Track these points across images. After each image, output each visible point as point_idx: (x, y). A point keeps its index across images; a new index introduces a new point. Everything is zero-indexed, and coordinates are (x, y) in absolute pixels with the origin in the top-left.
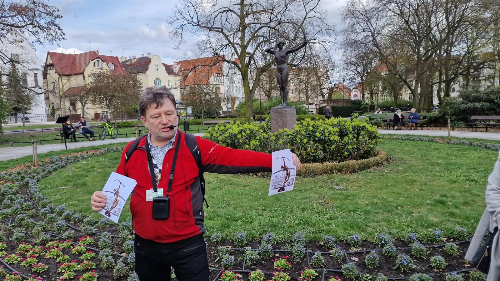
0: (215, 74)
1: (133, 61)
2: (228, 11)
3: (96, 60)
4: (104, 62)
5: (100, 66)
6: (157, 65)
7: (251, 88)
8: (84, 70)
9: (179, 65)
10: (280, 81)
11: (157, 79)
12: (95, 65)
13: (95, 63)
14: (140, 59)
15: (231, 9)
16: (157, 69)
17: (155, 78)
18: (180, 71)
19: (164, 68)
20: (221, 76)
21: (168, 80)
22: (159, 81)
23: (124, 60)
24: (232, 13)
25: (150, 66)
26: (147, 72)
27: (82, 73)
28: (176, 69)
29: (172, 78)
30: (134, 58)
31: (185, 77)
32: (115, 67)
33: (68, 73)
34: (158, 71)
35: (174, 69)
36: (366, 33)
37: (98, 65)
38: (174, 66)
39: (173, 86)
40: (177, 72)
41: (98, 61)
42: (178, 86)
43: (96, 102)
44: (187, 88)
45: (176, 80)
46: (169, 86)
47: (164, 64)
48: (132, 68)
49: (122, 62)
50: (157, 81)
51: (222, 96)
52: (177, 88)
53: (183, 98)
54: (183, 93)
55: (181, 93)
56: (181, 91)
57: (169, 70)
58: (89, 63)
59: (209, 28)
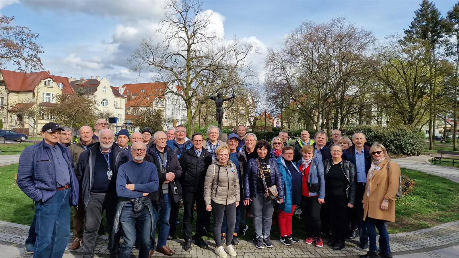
0: (158, 98)
1: (83, 82)
2: (177, 54)
3: (47, 80)
4: (55, 81)
5: (51, 85)
6: (105, 88)
7: (193, 114)
8: (34, 88)
9: (125, 88)
10: (218, 117)
11: (104, 100)
12: (45, 84)
13: (45, 82)
14: (89, 80)
15: (179, 53)
16: (105, 91)
17: (103, 99)
18: (125, 93)
19: (111, 90)
20: (163, 100)
21: (115, 101)
22: (106, 101)
23: (73, 80)
24: (181, 56)
25: (98, 88)
26: (96, 93)
27: (33, 91)
28: (122, 91)
29: (118, 99)
30: (83, 80)
31: (129, 99)
32: (65, 87)
33: (18, 90)
34: (106, 93)
35: (120, 92)
36: (282, 78)
37: (49, 84)
38: (120, 89)
39: (119, 107)
40: (122, 94)
41: (49, 81)
42: (123, 107)
43: (43, 118)
44: (132, 109)
45: (122, 102)
46: (114, 106)
47: (111, 87)
48: (82, 88)
49: (71, 82)
50: (104, 101)
51: (163, 118)
52: (122, 109)
53: (127, 117)
54: (127, 113)
55: (125, 113)
56: (125, 111)
57: (115, 92)
58: (40, 82)
59: (162, 67)
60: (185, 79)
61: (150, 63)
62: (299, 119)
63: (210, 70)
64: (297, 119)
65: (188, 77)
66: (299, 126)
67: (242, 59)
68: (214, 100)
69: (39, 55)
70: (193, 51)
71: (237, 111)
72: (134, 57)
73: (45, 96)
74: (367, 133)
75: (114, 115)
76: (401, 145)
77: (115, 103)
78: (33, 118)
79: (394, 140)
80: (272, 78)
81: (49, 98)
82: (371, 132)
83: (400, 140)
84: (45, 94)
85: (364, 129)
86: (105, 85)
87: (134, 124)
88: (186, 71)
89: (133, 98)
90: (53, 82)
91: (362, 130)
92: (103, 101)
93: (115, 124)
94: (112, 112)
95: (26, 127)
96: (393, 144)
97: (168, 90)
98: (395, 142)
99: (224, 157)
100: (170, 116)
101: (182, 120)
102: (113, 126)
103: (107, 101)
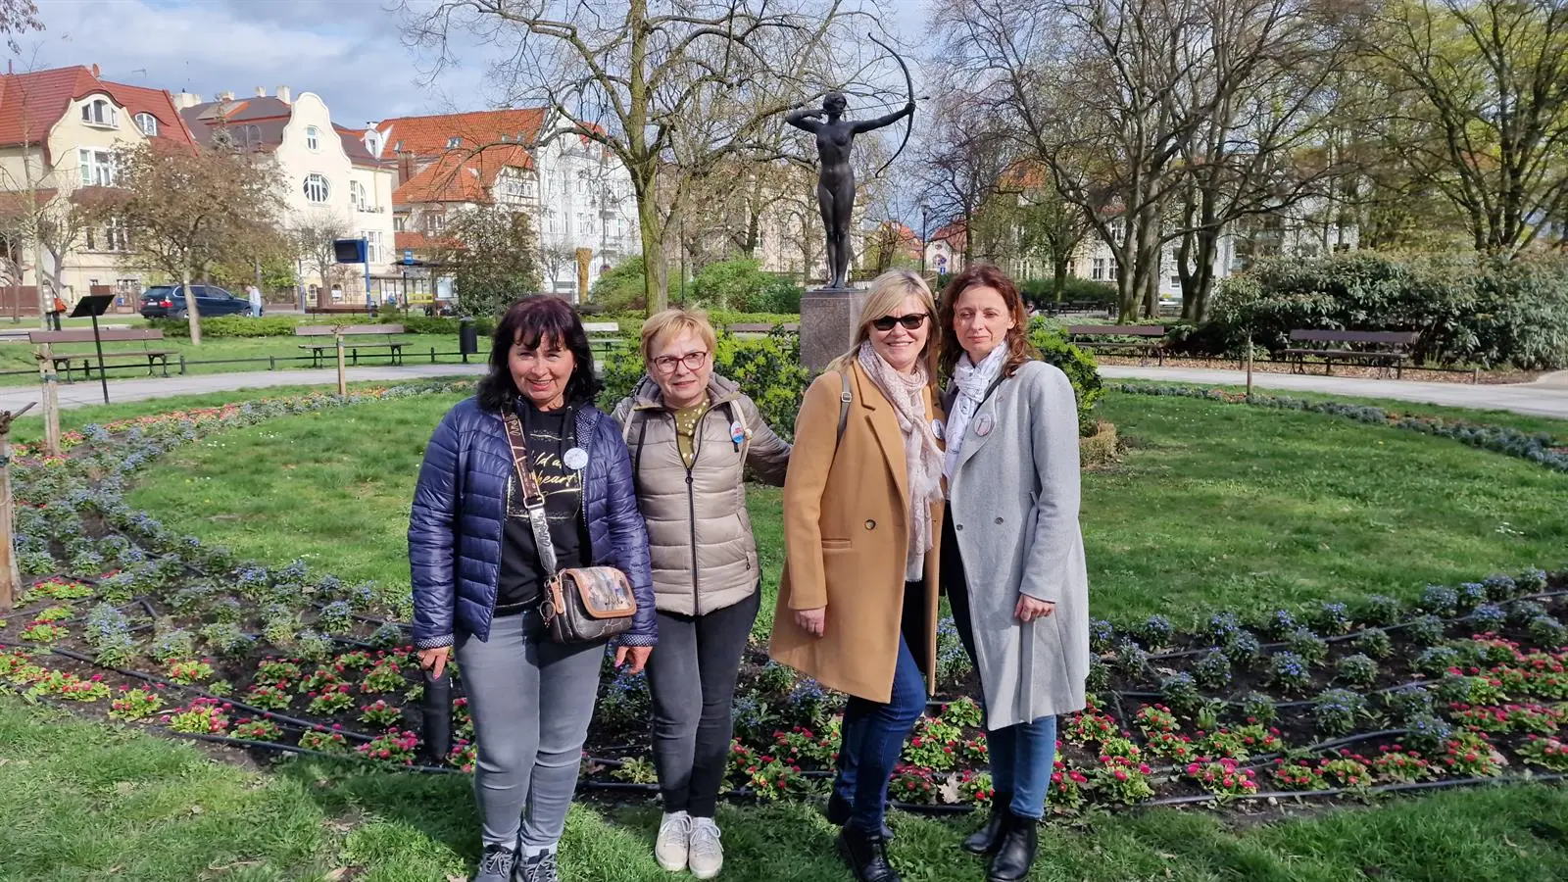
0: (509, 170)
1: (228, 109)
3: (91, 100)
4: (121, 106)
5: (107, 119)
6: (311, 130)
8: (46, 134)
9: (387, 133)
10: (830, 211)
11: (314, 176)
12: (86, 116)
13: (86, 109)
14: (251, 103)
16: (313, 144)
17: (307, 174)
18: (389, 151)
19: (337, 140)
20: (531, 178)
21: (353, 182)
22: (320, 183)
23: (191, 104)
25: (288, 131)
26: (280, 151)
27: (41, 145)
28: (378, 143)
29: (364, 176)
30: (227, 100)
31: (405, 173)
32: (162, 126)
34: (317, 150)
35: (369, 147)
37: (99, 118)
38: (368, 136)
39: (370, 202)
40: (378, 155)
41: (98, 103)
42: (387, 202)
44: (417, 212)
45: (380, 186)
46: (354, 201)
47: (337, 128)
48: (226, 133)
49: (185, 110)
50: (315, 183)
51: (534, 244)
52: (382, 210)
53: (403, 242)
54: (402, 225)
55: (396, 227)
56: (395, 220)
57: (354, 147)
58: (66, 108)
59: (532, 24)
60: (628, 77)
61: (485, 7)
62: (1025, 245)
66: (1022, 269)
73: (92, 163)
75: (354, 233)
77: (353, 189)
78: (49, 246)
81: (106, 170)
84: (91, 157)
87: (428, 266)
88: (629, 38)
89: (419, 171)
90: (116, 109)
92: (310, 183)
93: (359, 267)
94: (346, 222)
95: (30, 280)
100: (560, 240)
102: (355, 274)
103: (324, 181)
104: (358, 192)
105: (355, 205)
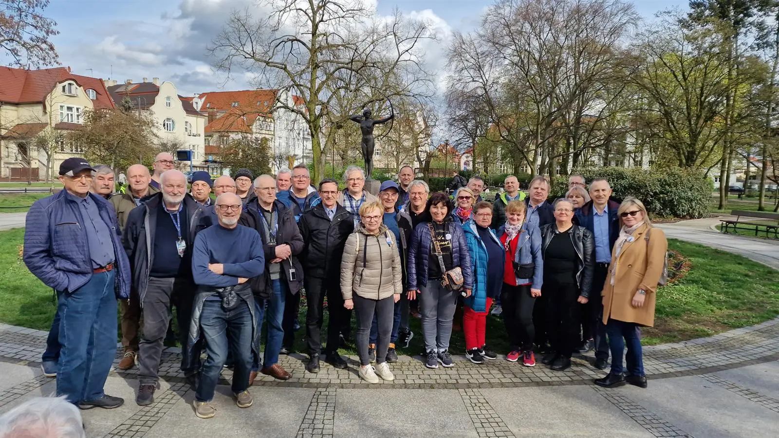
0: (261, 118)
1: (130, 88)
2: (294, 40)
3: (66, 83)
4: (80, 86)
5: (73, 92)
6: (168, 98)
7: (322, 147)
8: (45, 98)
9: (203, 99)
10: (365, 152)
11: (168, 119)
12: (64, 90)
13: (64, 87)
14: (141, 85)
15: (298, 38)
16: (169, 104)
17: (165, 118)
18: (204, 108)
19: (180, 103)
20: (271, 122)
21: (187, 122)
22: (171, 123)
23: (112, 84)
24: (300, 43)
25: (157, 99)
26: (153, 108)
27: (43, 103)
28: (198, 104)
29: (192, 119)
30: (130, 84)
31: (211, 118)
32: (99, 96)
33: (16, 101)
34: (171, 107)
35: (195, 106)
36: (477, 84)
37: (70, 91)
38: (194, 100)
39: (194, 132)
40: (198, 110)
41: (70, 84)
42: (202, 132)
43: (62, 150)
44: (216, 136)
45: (199, 124)
46: (186, 131)
47: (180, 97)
48: (128, 99)
49: (109, 88)
50: (169, 123)
51: (270, 153)
52: (199, 135)
53: (209, 151)
54: (209, 143)
55: (205, 144)
56: (205, 140)
57: (187, 105)
58: (55, 86)
59: (267, 63)
60: (309, 85)
61: (247, 56)
62: (504, 157)
63: (351, 69)
64: (499, 156)
65: (312, 81)
66: (502, 169)
67: (407, 51)
68: (359, 121)
69: (51, 39)
70: (321, 34)
71: (398, 143)
72: (218, 44)
73: (65, 111)
74: (617, 181)
75: (186, 147)
76: (671, 201)
77: (186, 125)
78: (45, 149)
79: (662, 193)
80: (458, 85)
81: (72, 115)
82: (623, 179)
83: (671, 192)
84: (65, 108)
85: (612, 174)
86: (169, 93)
87: (221, 163)
88: (310, 70)
89: (217, 117)
90: (78, 87)
91: (608, 175)
92: (166, 122)
93: (188, 163)
94: (182, 141)
95: (34, 165)
96: (659, 200)
97: (279, 104)
98: (661, 196)
99: (373, 221)
100: (283, 150)
101: (303, 157)
102: (185, 165)
103: (173, 121)
104: (188, 127)
105: (187, 133)
